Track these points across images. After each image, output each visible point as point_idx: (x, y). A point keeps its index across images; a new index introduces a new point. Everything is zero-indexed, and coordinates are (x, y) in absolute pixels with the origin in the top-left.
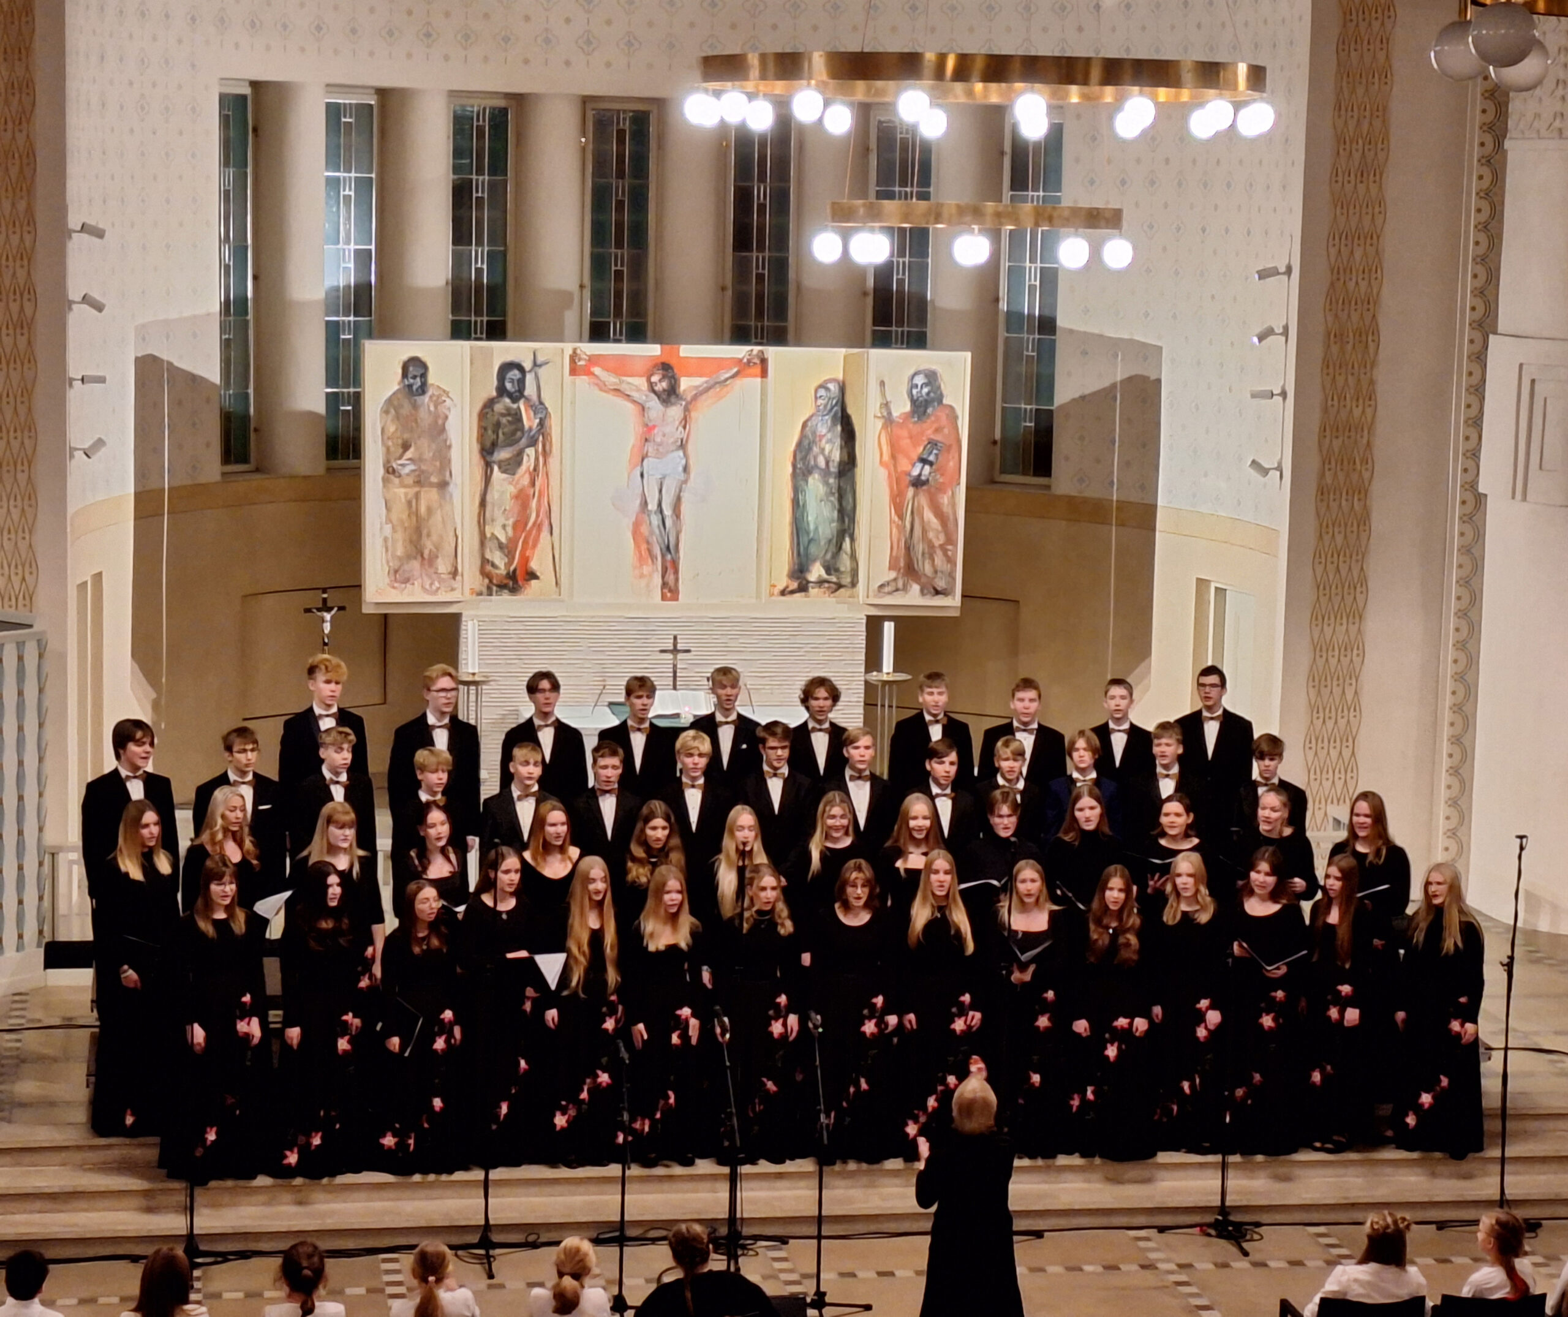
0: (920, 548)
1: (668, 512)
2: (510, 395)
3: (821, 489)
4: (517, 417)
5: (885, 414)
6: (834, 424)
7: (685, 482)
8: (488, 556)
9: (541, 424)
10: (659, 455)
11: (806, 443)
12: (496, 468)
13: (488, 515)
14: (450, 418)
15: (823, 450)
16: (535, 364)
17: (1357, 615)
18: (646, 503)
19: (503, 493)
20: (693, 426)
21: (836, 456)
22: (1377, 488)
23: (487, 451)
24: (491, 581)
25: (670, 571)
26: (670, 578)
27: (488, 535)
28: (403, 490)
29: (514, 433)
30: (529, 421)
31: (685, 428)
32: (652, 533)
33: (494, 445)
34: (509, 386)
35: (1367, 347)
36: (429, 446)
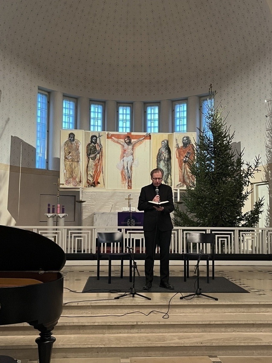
0: (186, 176)
1: (129, 169)
2: (94, 143)
3: (164, 164)
4: (95, 147)
5: (177, 146)
6: (166, 150)
7: (133, 162)
8: (88, 178)
9: (101, 149)
10: (127, 157)
11: (160, 154)
12: (90, 159)
13: (88, 169)
14: (79, 147)
15: (163, 155)
16: (99, 136)
18: (124, 167)
19: (92, 164)
20: (134, 150)
21: (167, 157)
23: (88, 155)
24: (89, 184)
25: (130, 182)
26: (130, 184)
27: (89, 174)
28: (68, 163)
29: (94, 151)
30: (98, 148)
31: (133, 150)
32: (125, 174)
33: (90, 154)
34: (93, 141)
36: (75, 153)
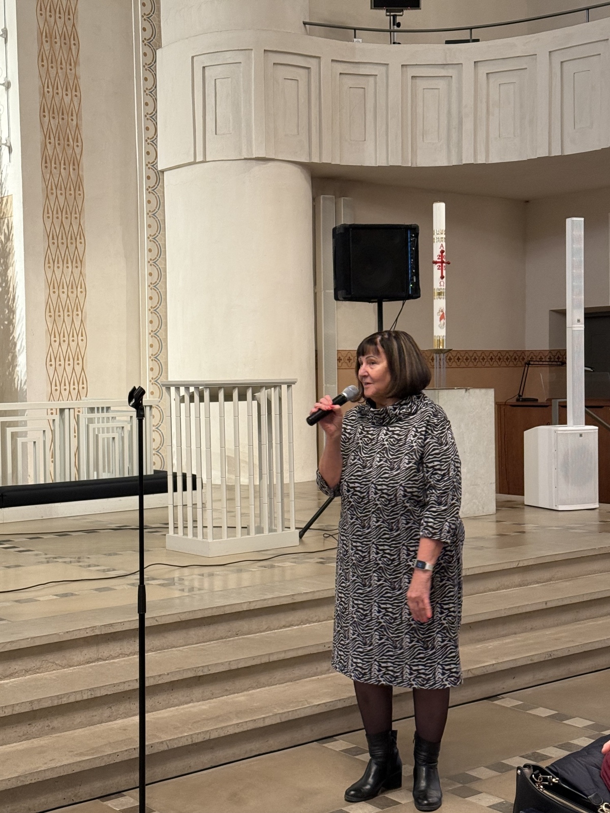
17: (79, 261)
22: (85, 162)
35: (70, 48)
